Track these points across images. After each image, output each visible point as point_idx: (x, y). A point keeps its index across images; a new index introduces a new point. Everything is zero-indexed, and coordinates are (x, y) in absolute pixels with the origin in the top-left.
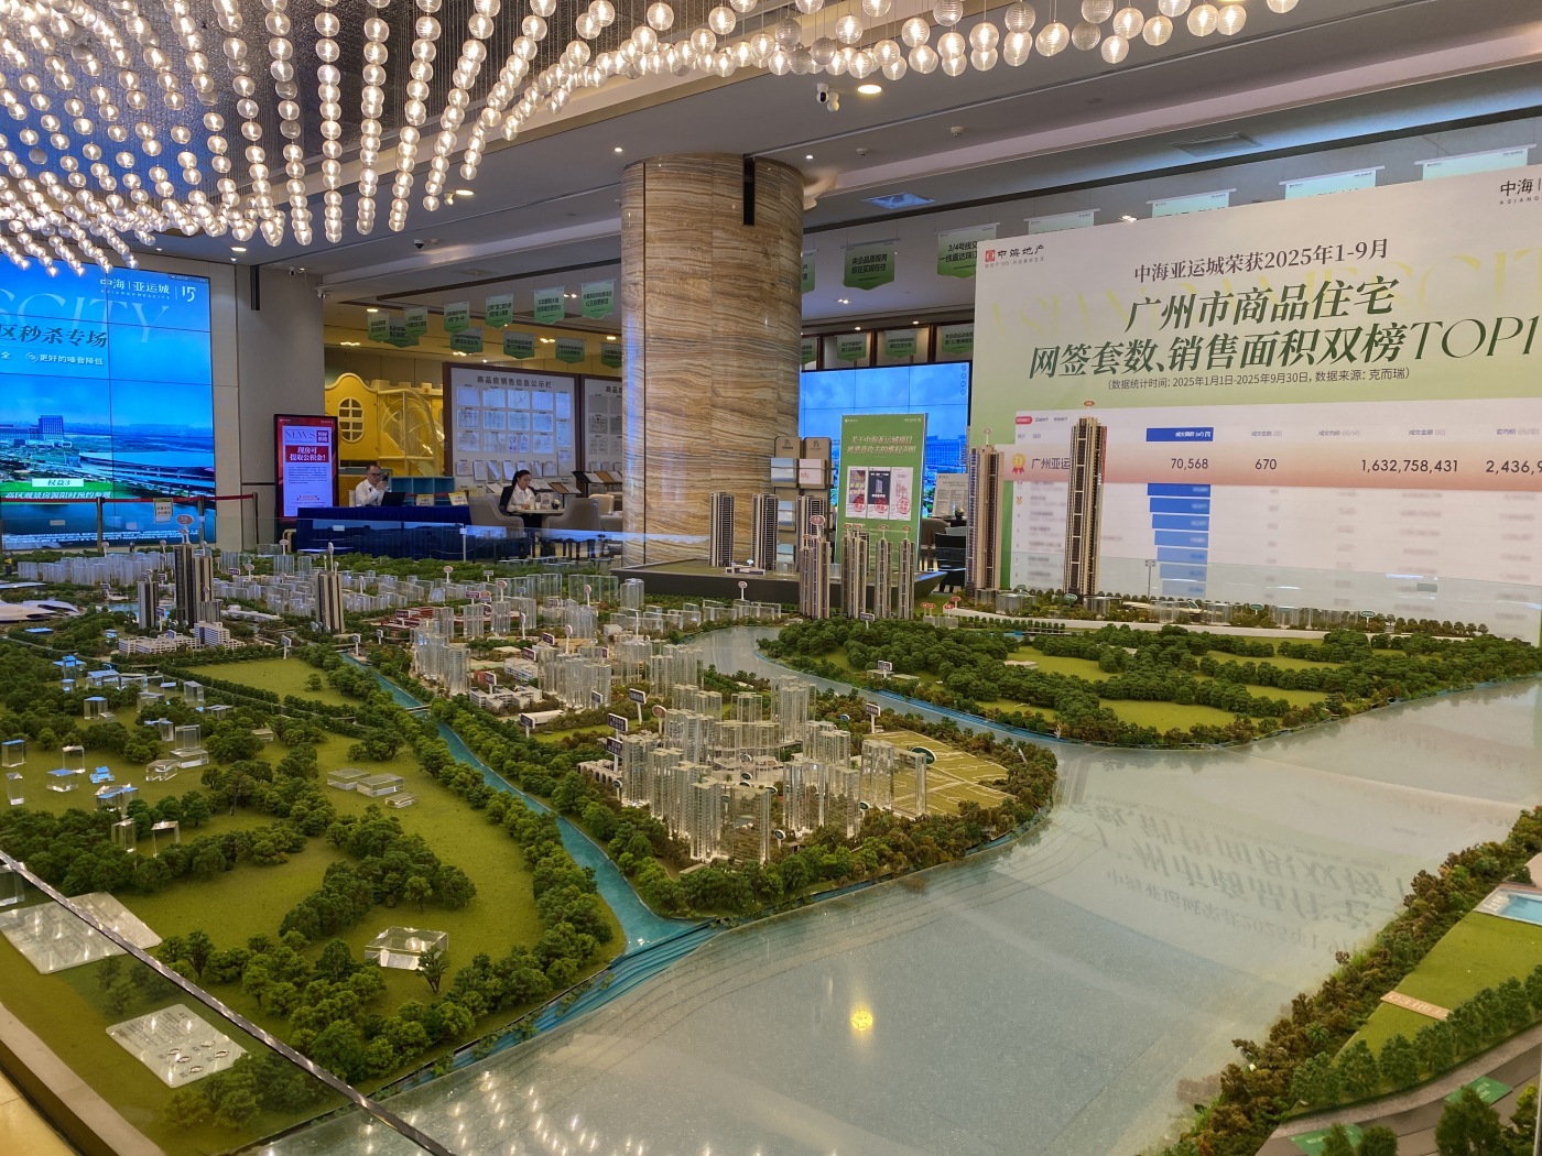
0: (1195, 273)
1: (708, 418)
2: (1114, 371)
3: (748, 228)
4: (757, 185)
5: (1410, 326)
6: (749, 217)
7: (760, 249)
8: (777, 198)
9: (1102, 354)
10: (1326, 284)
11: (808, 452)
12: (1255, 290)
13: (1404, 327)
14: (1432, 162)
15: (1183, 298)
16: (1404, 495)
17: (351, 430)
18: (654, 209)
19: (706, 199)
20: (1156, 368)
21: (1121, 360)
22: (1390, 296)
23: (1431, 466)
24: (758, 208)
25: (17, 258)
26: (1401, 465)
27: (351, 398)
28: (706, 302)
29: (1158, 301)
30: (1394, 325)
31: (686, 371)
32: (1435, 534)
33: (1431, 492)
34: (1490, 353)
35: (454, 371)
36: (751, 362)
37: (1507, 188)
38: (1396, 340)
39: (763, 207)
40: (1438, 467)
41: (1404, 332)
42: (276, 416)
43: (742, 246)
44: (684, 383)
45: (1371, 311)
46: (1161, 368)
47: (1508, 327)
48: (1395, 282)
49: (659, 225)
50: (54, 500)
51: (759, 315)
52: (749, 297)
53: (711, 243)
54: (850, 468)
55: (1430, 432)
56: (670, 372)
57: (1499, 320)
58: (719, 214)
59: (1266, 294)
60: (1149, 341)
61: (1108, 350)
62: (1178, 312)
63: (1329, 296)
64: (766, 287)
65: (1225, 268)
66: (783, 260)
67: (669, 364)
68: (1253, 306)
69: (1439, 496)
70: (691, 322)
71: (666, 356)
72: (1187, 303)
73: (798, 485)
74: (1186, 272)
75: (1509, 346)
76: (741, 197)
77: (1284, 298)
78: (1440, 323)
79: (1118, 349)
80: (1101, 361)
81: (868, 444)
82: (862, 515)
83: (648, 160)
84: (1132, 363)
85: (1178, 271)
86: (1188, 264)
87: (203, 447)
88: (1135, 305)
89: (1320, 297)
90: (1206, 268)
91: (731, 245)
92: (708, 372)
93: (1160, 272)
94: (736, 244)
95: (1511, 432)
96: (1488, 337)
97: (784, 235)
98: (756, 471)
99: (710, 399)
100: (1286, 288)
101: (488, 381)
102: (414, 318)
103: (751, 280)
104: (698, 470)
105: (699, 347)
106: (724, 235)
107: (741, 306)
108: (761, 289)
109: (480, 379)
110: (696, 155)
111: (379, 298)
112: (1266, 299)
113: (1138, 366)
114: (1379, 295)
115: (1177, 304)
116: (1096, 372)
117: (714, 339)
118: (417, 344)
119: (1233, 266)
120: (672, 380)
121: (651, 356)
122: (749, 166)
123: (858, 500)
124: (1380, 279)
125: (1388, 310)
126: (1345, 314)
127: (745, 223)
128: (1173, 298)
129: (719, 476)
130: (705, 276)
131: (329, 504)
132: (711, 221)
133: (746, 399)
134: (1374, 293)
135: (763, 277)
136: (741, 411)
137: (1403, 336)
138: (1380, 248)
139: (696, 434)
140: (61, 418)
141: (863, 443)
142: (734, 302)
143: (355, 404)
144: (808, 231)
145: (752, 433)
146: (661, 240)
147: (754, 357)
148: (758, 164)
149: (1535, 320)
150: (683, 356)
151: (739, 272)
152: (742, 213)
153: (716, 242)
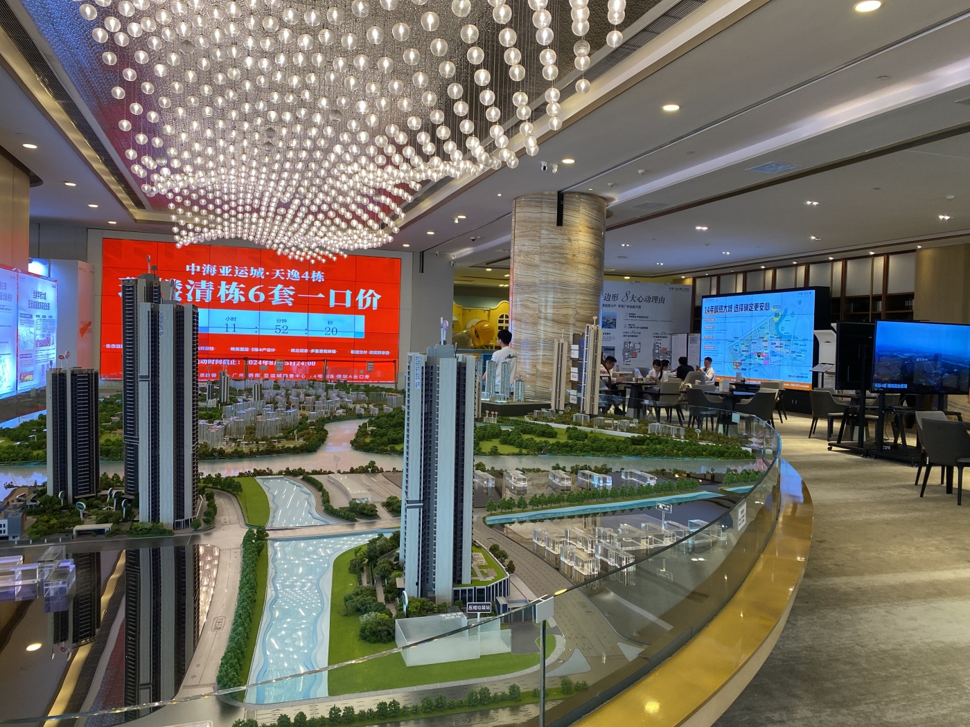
1: (535, 324)
3: (559, 227)
4: (565, 206)
6: (560, 222)
7: (566, 238)
8: (578, 211)
18: (518, 221)
19: (539, 215)
24: (565, 217)
28: (538, 266)
31: (528, 300)
36: (559, 295)
39: (568, 216)
43: (556, 237)
44: (527, 307)
49: (519, 229)
51: (565, 271)
52: (559, 262)
53: (539, 237)
56: (521, 301)
58: (544, 222)
64: (570, 256)
66: (581, 242)
67: (520, 297)
70: (532, 276)
71: (520, 293)
76: (556, 212)
92: (536, 301)
97: (582, 230)
99: (537, 314)
104: (531, 350)
105: (533, 289)
106: (547, 232)
107: (554, 267)
108: (566, 258)
110: (533, 195)
117: (539, 284)
120: (521, 305)
121: (514, 293)
122: (561, 196)
130: (537, 253)
132: (540, 226)
133: (556, 314)
135: (567, 251)
136: (552, 320)
139: (532, 332)
142: (551, 265)
145: (558, 331)
146: (520, 236)
147: (561, 293)
148: (565, 195)
150: (526, 293)
151: (554, 250)
152: (556, 221)
153: (542, 236)
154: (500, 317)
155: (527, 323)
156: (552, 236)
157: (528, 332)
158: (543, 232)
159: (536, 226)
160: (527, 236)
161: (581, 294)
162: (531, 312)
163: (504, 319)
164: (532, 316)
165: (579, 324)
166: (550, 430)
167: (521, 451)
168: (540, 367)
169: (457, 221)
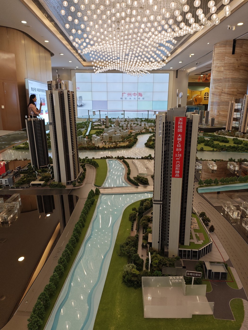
1: (220, 95)
3: (233, 55)
4: (236, 45)
7: (236, 59)
8: (242, 47)
18: (215, 54)
28: (222, 72)
39: (237, 50)
44: (217, 88)
49: (216, 57)
52: (232, 70)
53: (224, 59)
56: (215, 86)
66: (242, 61)
70: (220, 76)
71: (214, 83)
76: (232, 49)
83: (216, 44)
92: (222, 86)
97: (243, 55)
99: (221, 91)
103: (233, 66)
104: (218, 106)
105: (220, 81)
108: (235, 68)
110: (224, 42)
117: (223, 79)
122: (235, 41)
129: (222, 107)
130: (223, 66)
132: (225, 55)
133: (229, 91)
135: (236, 65)
136: (228, 94)
142: (228, 71)
145: (229, 98)
146: (216, 60)
150: (217, 83)
151: (230, 65)
152: (232, 52)
153: (226, 59)
154: (205, 94)
155: (217, 95)
156: (230, 59)
157: (217, 99)
158: (226, 57)
159: (223, 55)
160: (219, 60)
161: (241, 82)
162: (219, 91)
163: (207, 94)
164: (219, 92)
165: (238, 95)
166: (225, 140)
167: (213, 149)
168: (221, 113)
169: (190, 56)
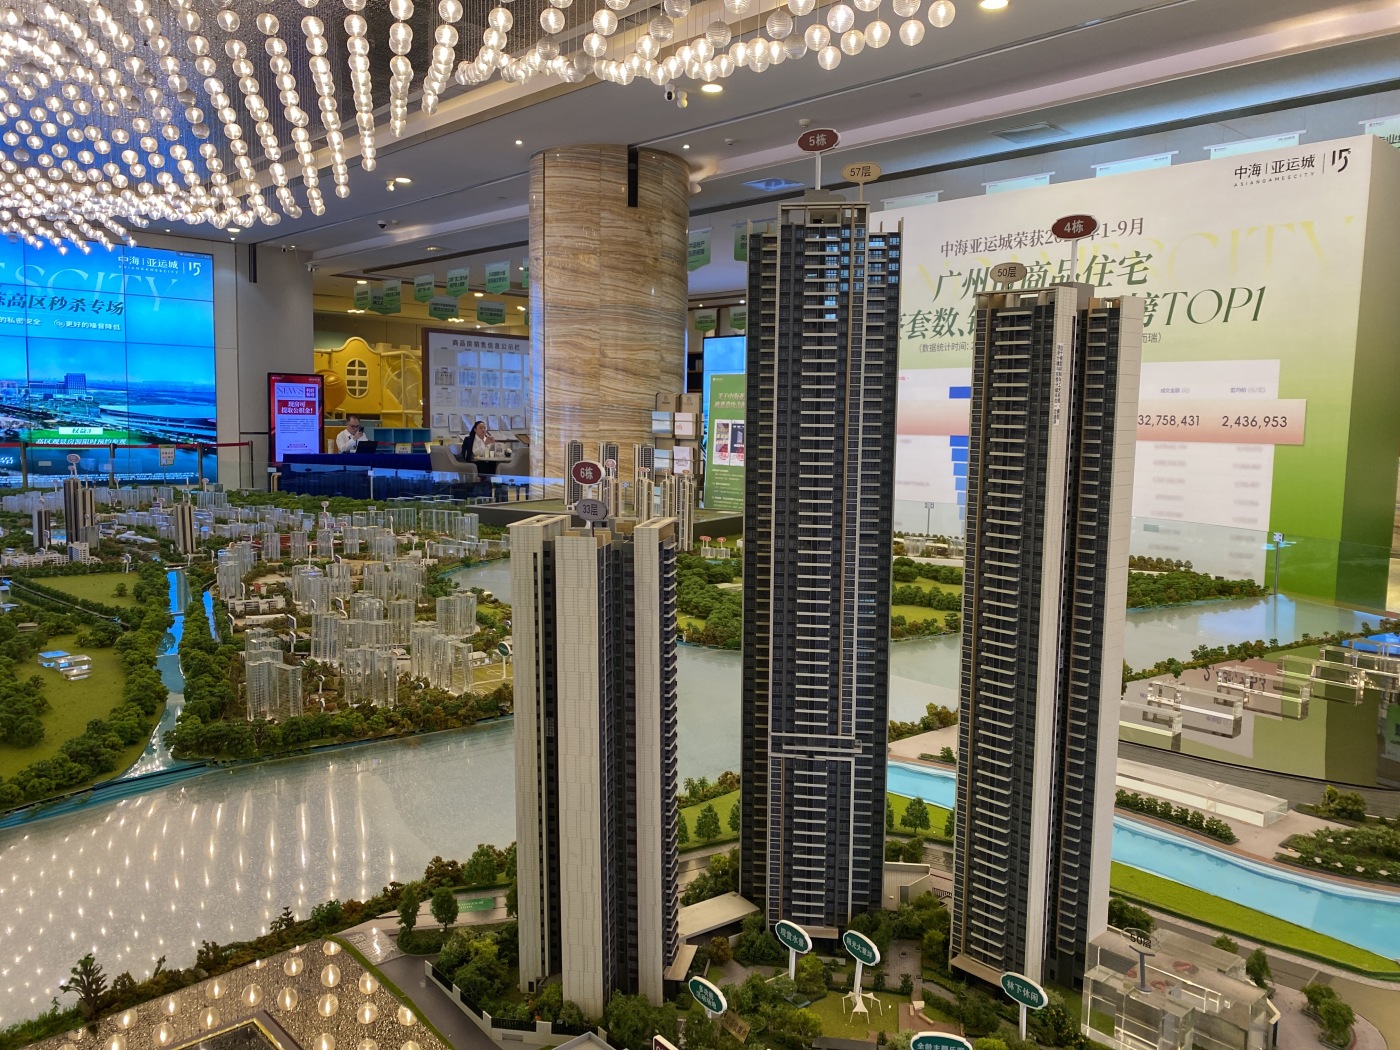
0: (989, 249)
1: (595, 376)
2: (924, 336)
3: (632, 209)
4: (641, 172)
5: (1161, 295)
6: (633, 200)
7: (643, 228)
8: (660, 183)
9: (914, 320)
10: (1095, 257)
11: (684, 407)
12: (1038, 263)
13: (1157, 296)
14: (1217, 147)
15: (979, 270)
16: (1156, 447)
17: (357, 387)
18: (552, 193)
19: (595, 185)
20: (957, 333)
21: (930, 326)
22: (1146, 269)
23: (1178, 420)
24: (641, 192)
25: (31, 240)
26: (1154, 420)
27: (357, 359)
28: (594, 275)
29: (959, 274)
30: (1149, 294)
31: (578, 335)
32: (1181, 481)
33: (1178, 444)
34: (1226, 320)
35: (432, 336)
36: (635, 327)
37: (1240, 172)
38: (1150, 308)
39: (645, 190)
40: (1184, 422)
41: (1157, 301)
42: (270, 375)
43: (627, 225)
44: (575, 346)
45: (1130, 282)
46: (962, 333)
47: (1241, 296)
48: (1149, 257)
49: (556, 207)
50: (78, 446)
51: (643, 286)
52: (633, 270)
53: (598, 223)
54: (717, 421)
55: (1177, 390)
56: (564, 336)
57: (1233, 290)
58: (606, 197)
59: (1046, 267)
60: (952, 309)
61: (920, 317)
62: (975, 283)
63: (1097, 269)
64: (650, 261)
65: (1013, 244)
66: (665, 238)
67: (563, 329)
68: (1035, 277)
69: (1184, 447)
70: (585, 292)
71: (561, 322)
72: (982, 275)
73: (674, 436)
74: (982, 247)
75: (1242, 314)
76: (626, 182)
77: (1060, 271)
78: (1186, 293)
79: (928, 316)
80: (914, 327)
81: (731, 400)
82: (726, 463)
83: (549, 150)
84: (938, 329)
85: (975, 247)
86: (983, 240)
87: (206, 401)
88: (941, 278)
89: (1089, 269)
90: (998, 243)
91: (618, 224)
92: (596, 336)
93: (961, 248)
94: (621, 223)
95: (1243, 390)
96: (1224, 306)
97: (666, 216)
98: (640, 423)
99: (599, 360)
100: (1062, 262)
101: (462, 344)
102: (391, 289)
103: (635, 255)
104: (588, 422)
105: (588, 314)
106: (609, 216)
107: (626, 278)
108: (644, 263)
109: (455, 343)
110: (588, 147)
111: (365, 272)
112: (1046, 271)
113: (943, 332)
114: (1136, 268)
115: (974, 276)
116: (910, 337)
117: (602, 307)
118: (399, 311)
119: (1020, 242)
120: (566, 343)
121: (549, 321)
122: (633, 155)
123: (723, 449)
124: (1138, 253)
125: (1144, 281)
126: (1109, 284)
127: (630, 205)
128: (972, 271)
129: (606, 427)
130: (594, 252)
131: (316, 451)
132: (599, 204)
133: (630, 360)
134: (1132, 266)
135: (646, 252)
136: (625, 370)
137: (1156, 305)
138: (1137, 226)
139: (587, 390)
140: (84, 376)
141: (727, 399)
142: (621, 275)
143: (361, 364)
144: (694, 213)
145: (635, 389)
146: (557, 220)
147: (638, 323)
148: (641, 153)
149: (1262, 290)
150: (577, 322)
152: (626, 196)
153: (603, 223)
155: (579, 375)
157: (582, 390)
158: (603, 214)
159: (591, 204)
161: (668, 326)
162: (588, 356)
164: (587, 362)
165: (664, 377)
169: (391, 188)
